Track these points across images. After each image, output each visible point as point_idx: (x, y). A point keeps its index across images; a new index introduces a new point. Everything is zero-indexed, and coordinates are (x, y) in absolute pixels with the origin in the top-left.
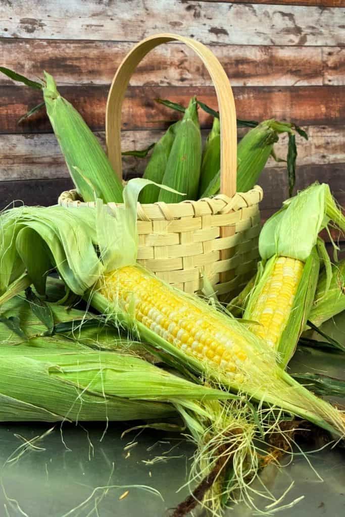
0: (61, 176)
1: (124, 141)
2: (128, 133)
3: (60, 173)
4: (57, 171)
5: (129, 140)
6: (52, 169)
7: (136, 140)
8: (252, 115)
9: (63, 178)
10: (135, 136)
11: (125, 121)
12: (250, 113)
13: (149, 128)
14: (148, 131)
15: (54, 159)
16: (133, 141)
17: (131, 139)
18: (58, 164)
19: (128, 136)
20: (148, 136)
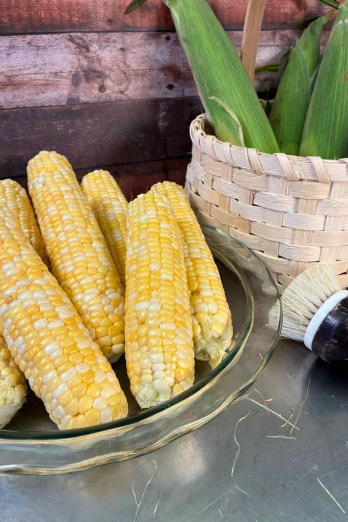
0: (21, 104)
1: (109, 48)
2: (115, 36)
3: (18, 100)
4: (14, 97)
5: (115, 47)
6: (7, 93)
7: (125, 47)
8: (283, 10)
9: (24, 107)
10: (124, 42)
11: (110, 17)
12: (279, 8)
13: (144, 27)
14: (143, 33)
15: (9, 77)
16: (122, 49)
17: (120, 46)
18: (14, 85)
19: (115, 41)
20: (143, 41)
